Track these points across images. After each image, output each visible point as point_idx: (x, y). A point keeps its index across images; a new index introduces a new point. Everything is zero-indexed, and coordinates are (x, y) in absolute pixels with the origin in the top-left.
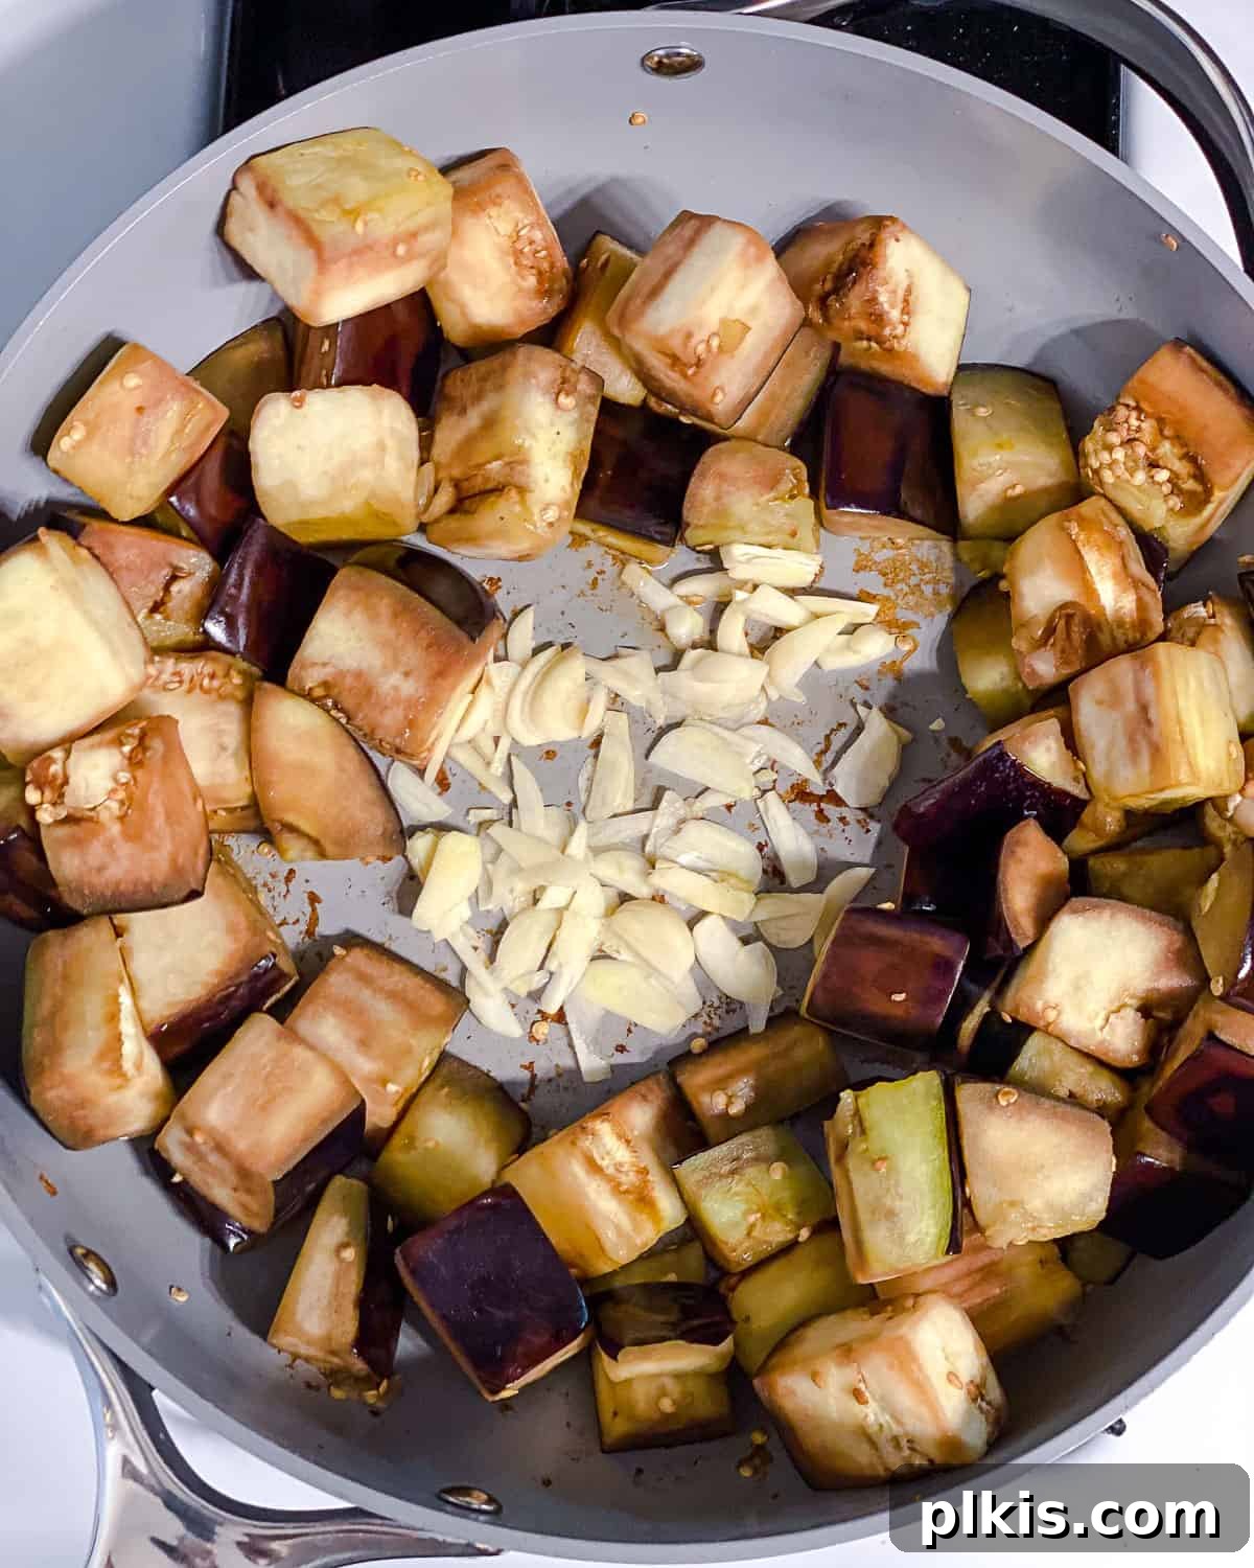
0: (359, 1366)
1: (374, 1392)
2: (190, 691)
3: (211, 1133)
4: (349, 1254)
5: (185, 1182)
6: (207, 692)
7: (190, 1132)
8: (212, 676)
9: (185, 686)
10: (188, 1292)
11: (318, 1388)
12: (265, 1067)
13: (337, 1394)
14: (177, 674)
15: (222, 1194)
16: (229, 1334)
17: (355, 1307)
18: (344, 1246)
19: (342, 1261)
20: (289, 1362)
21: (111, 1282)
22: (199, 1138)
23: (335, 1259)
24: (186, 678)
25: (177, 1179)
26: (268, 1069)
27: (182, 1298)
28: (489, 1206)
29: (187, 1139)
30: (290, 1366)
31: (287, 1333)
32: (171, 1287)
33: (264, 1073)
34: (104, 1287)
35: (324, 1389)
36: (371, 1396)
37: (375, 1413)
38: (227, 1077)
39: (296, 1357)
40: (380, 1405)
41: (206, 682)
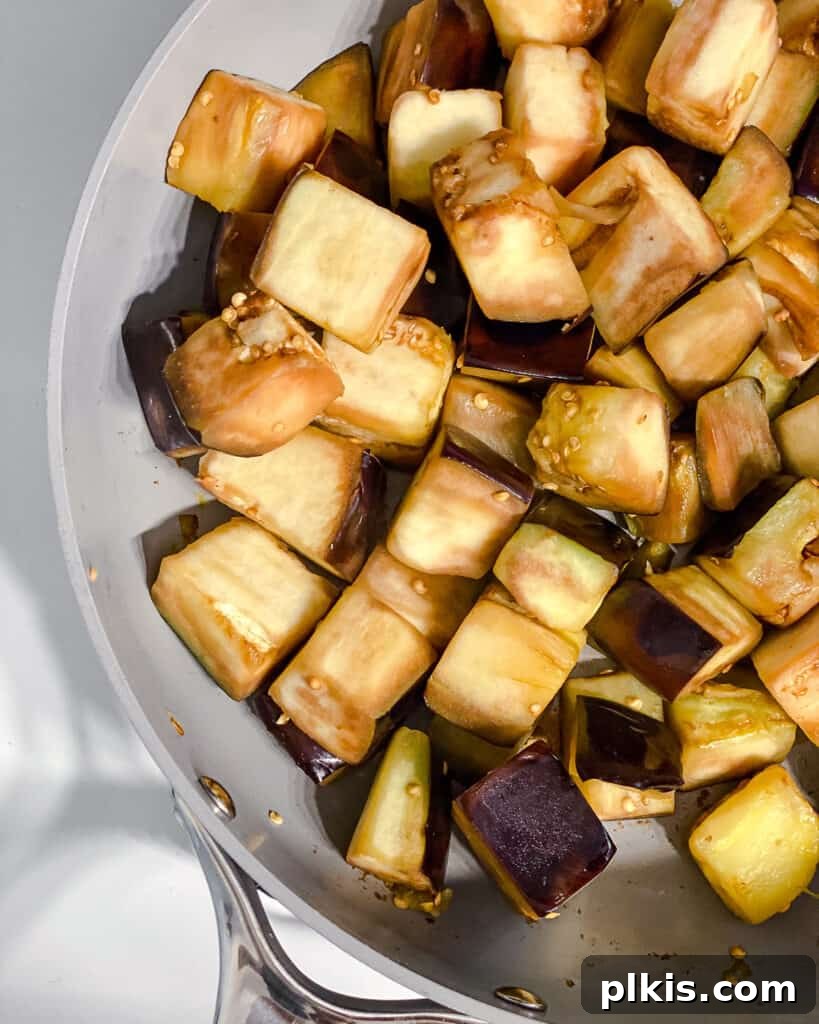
0: (424, 882)
1: (431, 904)
2: (400, 343)
3: (327, 681)
4: (416, 791)
5: (290, 723)
6: (413, 348)
7: (308, 680)
8: (419, 337)
9: (397, 338)
10: (283, 817)
11: (385, 898)
12: (363, 628)
13: (401, 903)
14: (393, 328)
15: (323, 731)
16: (315, 852)
17: (422, 834)
18: (411, 785)
19: (412, 796)
20: (361, 876)
21: (231, 807)
22: (315, 684)
23: (404, 795)
24: (399, 333)
25: (281, 721)
26: (367, 630)
27: (278, 822)
28: (530, 762)
29: (303, 685)
30: (363, 879)
31: (366, 854)
32: (270, 812)
33: (363, 634)
34: (226, 810)
35: (389, 899)
36: (428, 906)
37: (431, 920)
38: (337, 636)
39: (367, 872)
40: (435, 914)
41: (414, 340)
